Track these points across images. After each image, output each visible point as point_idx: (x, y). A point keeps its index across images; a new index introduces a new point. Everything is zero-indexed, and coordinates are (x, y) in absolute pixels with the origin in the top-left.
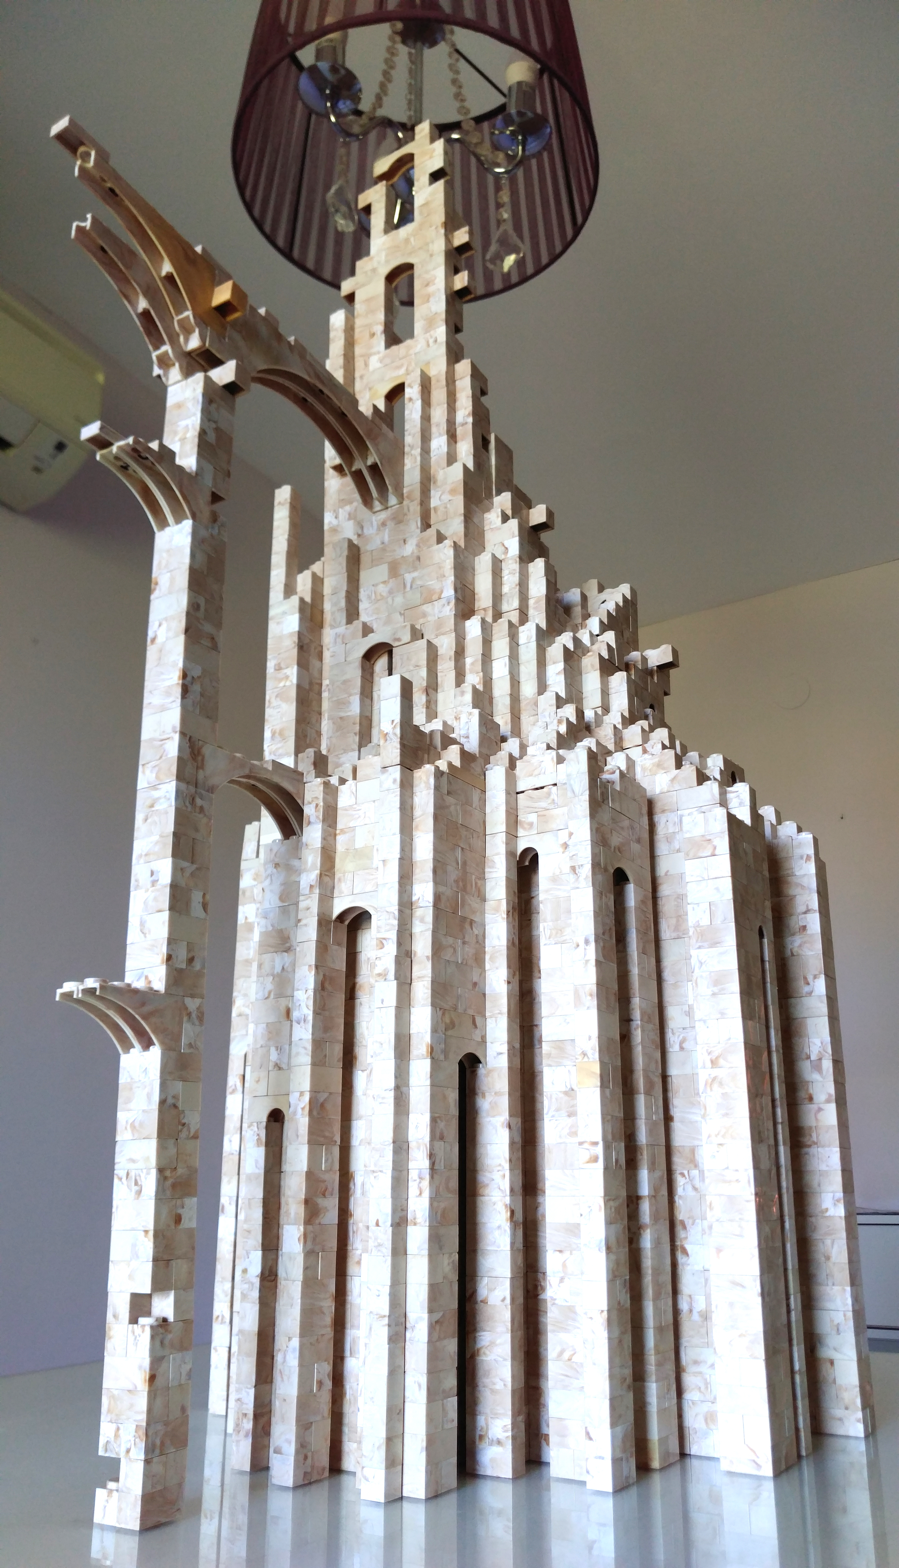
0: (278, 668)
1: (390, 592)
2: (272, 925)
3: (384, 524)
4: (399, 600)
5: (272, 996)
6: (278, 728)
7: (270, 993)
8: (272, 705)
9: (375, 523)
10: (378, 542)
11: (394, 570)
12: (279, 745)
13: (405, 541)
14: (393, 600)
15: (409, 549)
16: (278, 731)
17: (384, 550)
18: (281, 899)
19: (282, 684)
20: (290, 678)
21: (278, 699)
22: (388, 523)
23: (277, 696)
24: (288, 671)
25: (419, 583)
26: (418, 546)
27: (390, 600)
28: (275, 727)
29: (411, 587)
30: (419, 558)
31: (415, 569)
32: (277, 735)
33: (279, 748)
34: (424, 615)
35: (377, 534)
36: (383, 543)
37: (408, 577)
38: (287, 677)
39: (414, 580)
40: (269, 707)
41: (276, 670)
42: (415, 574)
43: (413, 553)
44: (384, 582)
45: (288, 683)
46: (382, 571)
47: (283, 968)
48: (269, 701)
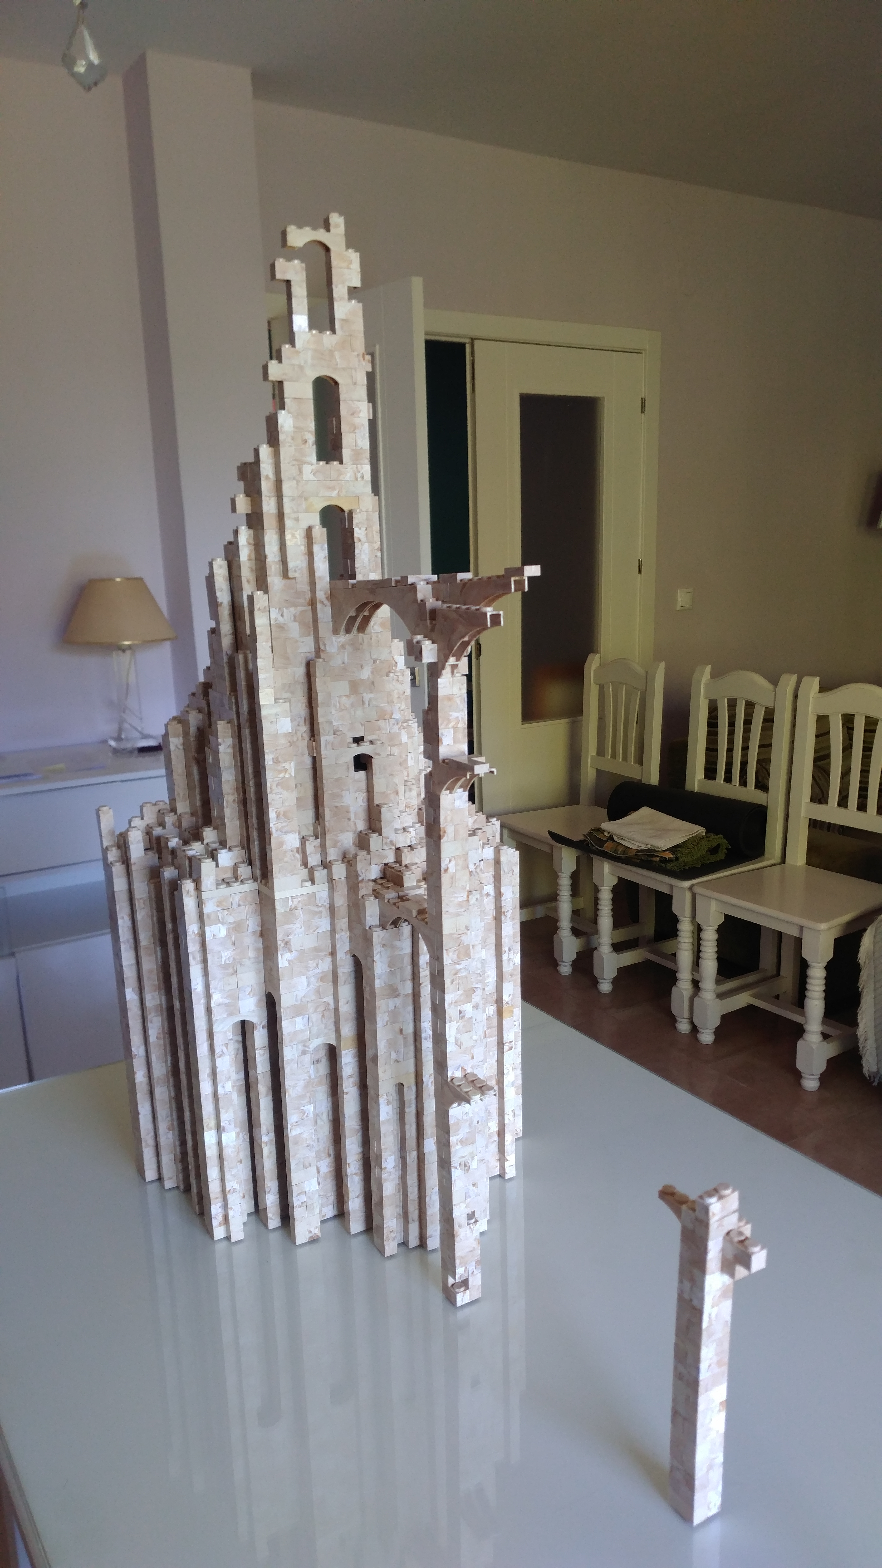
0: (276, 761)
1: (352, 705)
2: (385, 983)
3: (343, 647)
4: (359, 713)
5: (389, 1024)
6: (282, 810)
7: (387, 1022)
8: (274, 792)
9: (335, 644)
10: (340, 662)
11: (355, 687)
12: (284, 824)
13: (362, 666)
14: (355, 712)
15: (366, 674)
16: (282, 813)
17: (344, 669)
18: (389, 966)
19: (282, 775)
20: (289, 771)
21: (279, 787)
22: (347, 647)
23: (278, 785)
24: (286, 765)
25: (375, 703)
26: (372, 673)
27: (352, 712)
28: (279, 810)
29: (369, 705)
30: (373, 683)
31: (371, 692)
32: (281, 816)
33: (284, 826)
34: (379, 729)
35: (338, 654)
36: (344, 663)
37: (367, 697)
38: (286, 770)
39: (370, 699)
40: (271, 793)
41: (274, 762)
42: (372, 696)
43: (369, 678)
44: (347, 696)
45: (287, 775)
46: (343, 687)
47: (395, 1006)
48: (271, 788)
